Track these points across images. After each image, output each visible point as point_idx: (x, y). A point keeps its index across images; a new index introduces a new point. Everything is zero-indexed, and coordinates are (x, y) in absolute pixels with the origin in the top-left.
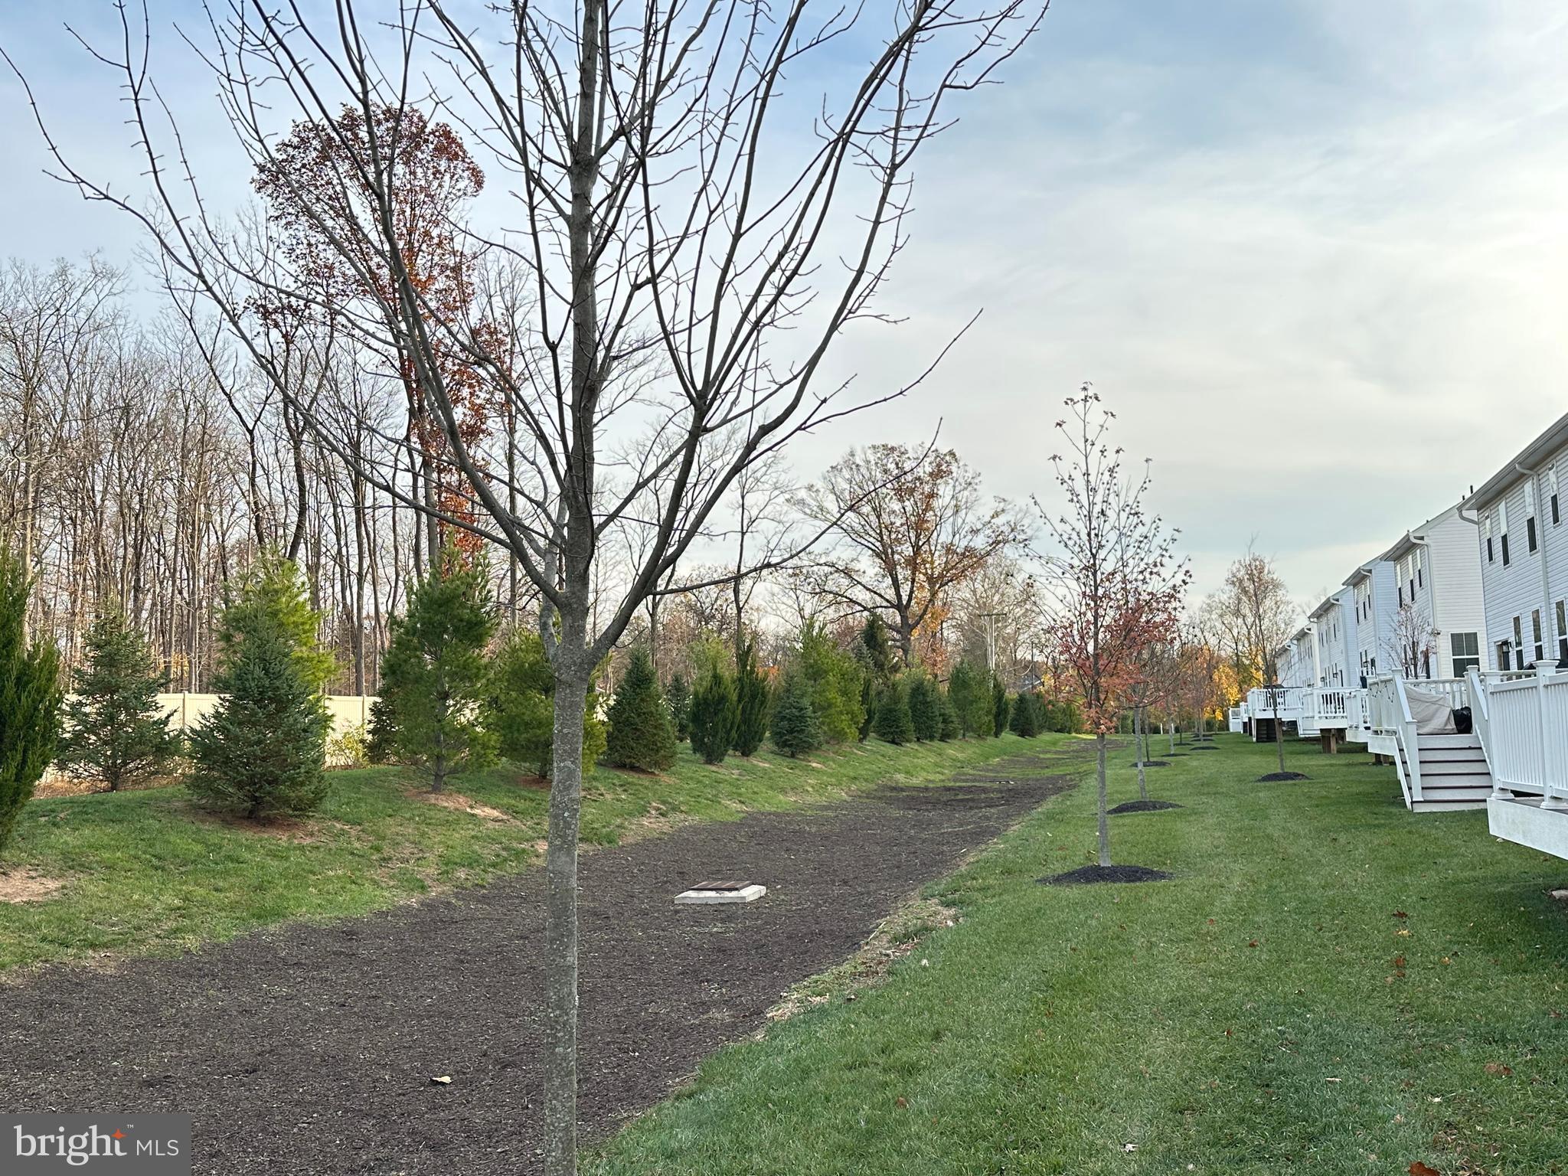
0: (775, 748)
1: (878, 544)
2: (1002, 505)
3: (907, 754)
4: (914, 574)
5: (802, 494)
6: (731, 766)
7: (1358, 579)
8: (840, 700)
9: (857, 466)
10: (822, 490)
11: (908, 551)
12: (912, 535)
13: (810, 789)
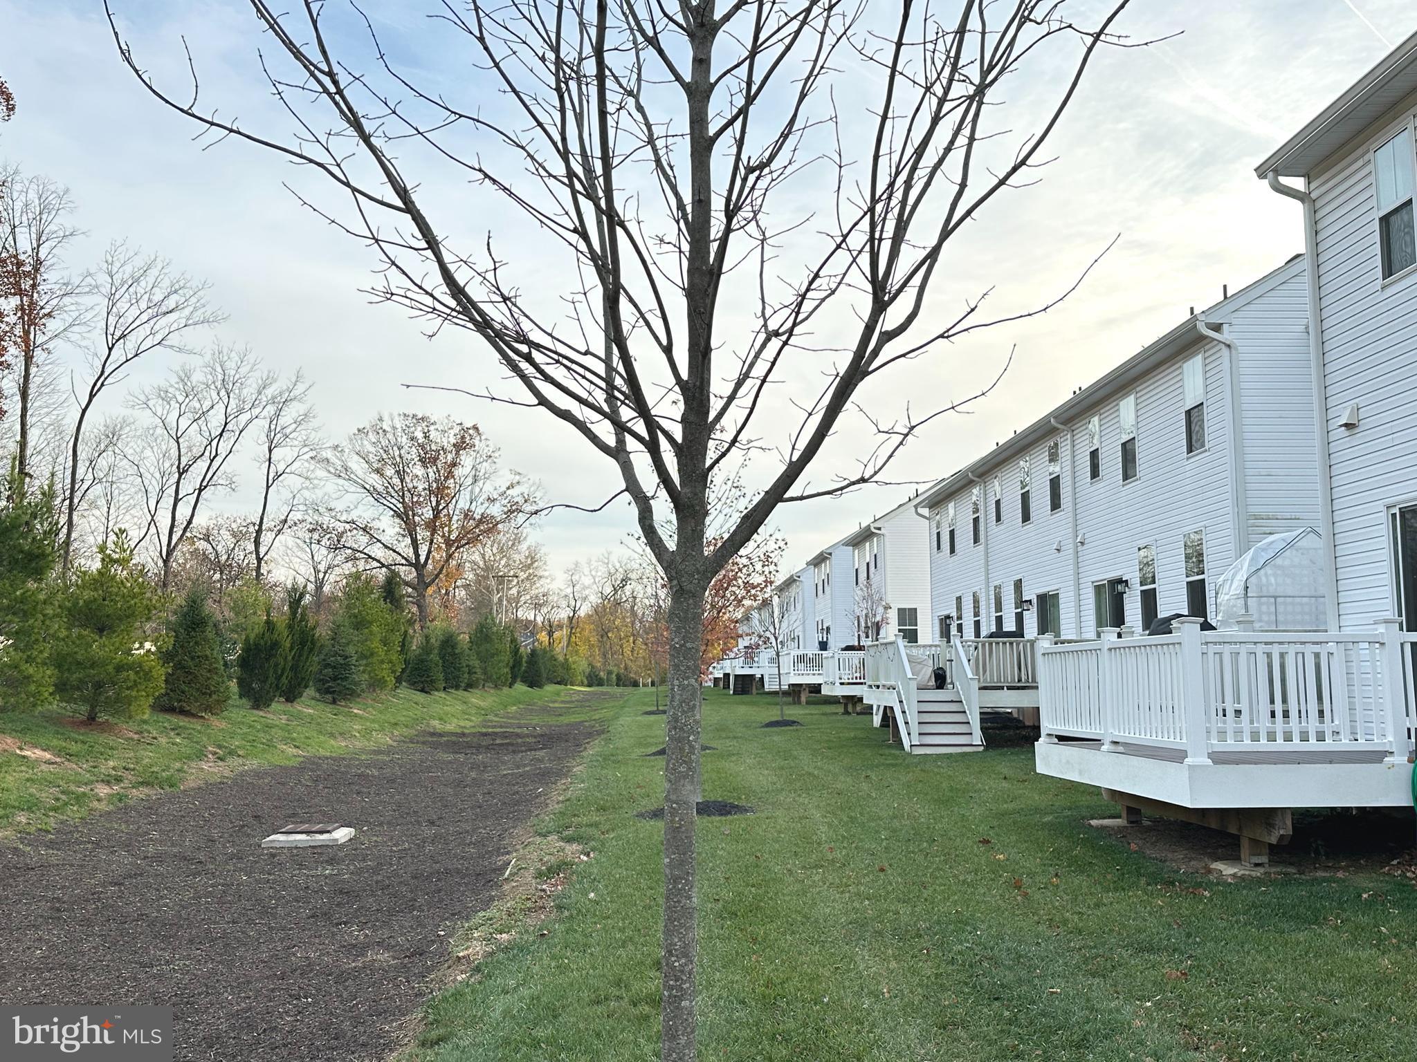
0: (317, 695)
1: (400, 505)
2: (517, 478)
3: (437, 702)
4: (432, 535)
5: (328, 454)
6: (277, 713)
7: (820, 560)
8: (381, 651)
9: (384, 431)
10: (347, 450)
11: (428, 514)
12: (434, 499)
13: (357, 735)
